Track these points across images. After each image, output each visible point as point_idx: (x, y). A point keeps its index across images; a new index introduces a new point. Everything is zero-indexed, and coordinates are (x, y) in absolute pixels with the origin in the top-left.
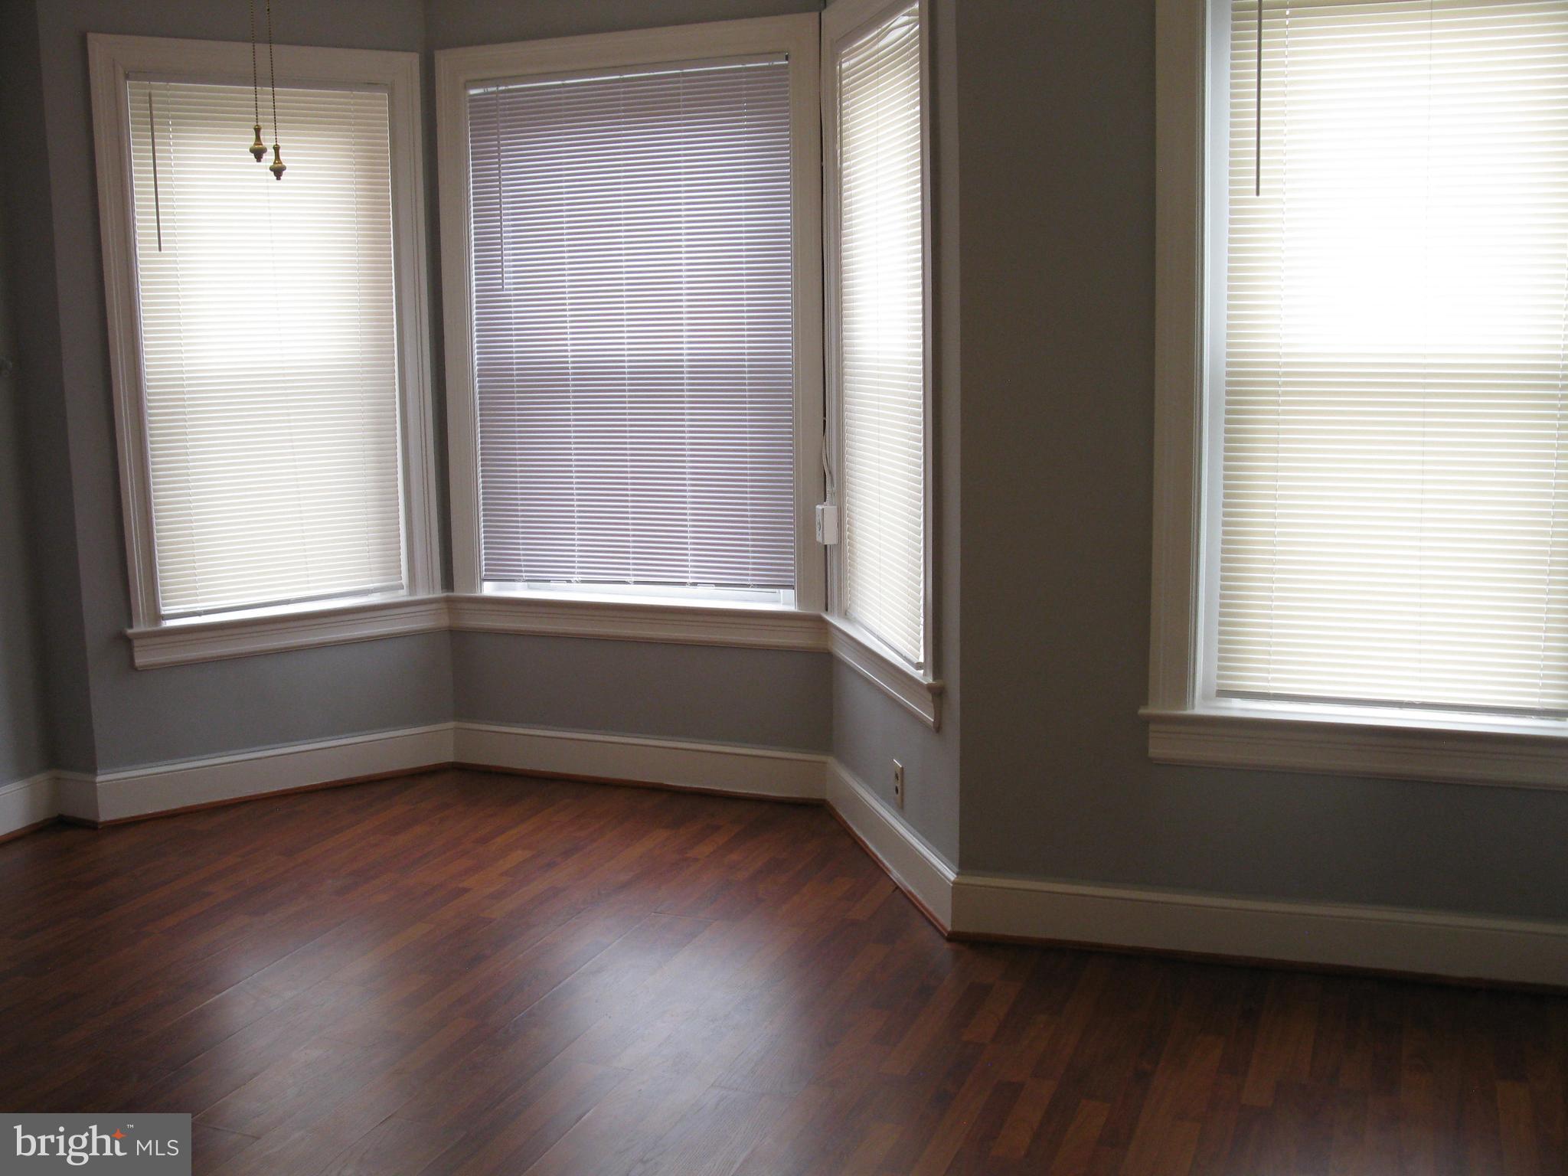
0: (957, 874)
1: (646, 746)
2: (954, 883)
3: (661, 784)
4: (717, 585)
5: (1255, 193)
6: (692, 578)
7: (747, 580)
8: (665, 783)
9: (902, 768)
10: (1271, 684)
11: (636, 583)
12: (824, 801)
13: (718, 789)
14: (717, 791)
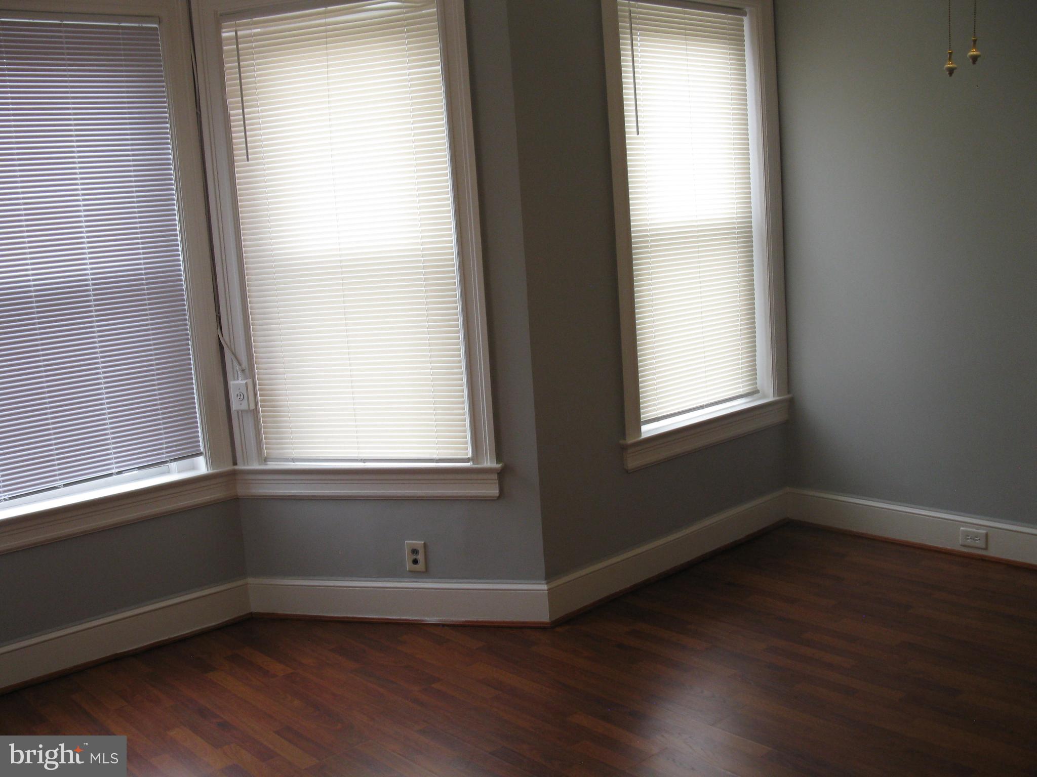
0: (547, 583)
1: (94, 627)
2: (548, 590)
3: (117, 654)
4: (139, 468)
5: (636, 133)
6: (117, 468)
7: (162, 458)
8: (118, 652)
9: (425, 543)
10: (658, 412)
11: (65, 485)
12: (251, 613)
13: (167, 638)
14: (166, 640)
